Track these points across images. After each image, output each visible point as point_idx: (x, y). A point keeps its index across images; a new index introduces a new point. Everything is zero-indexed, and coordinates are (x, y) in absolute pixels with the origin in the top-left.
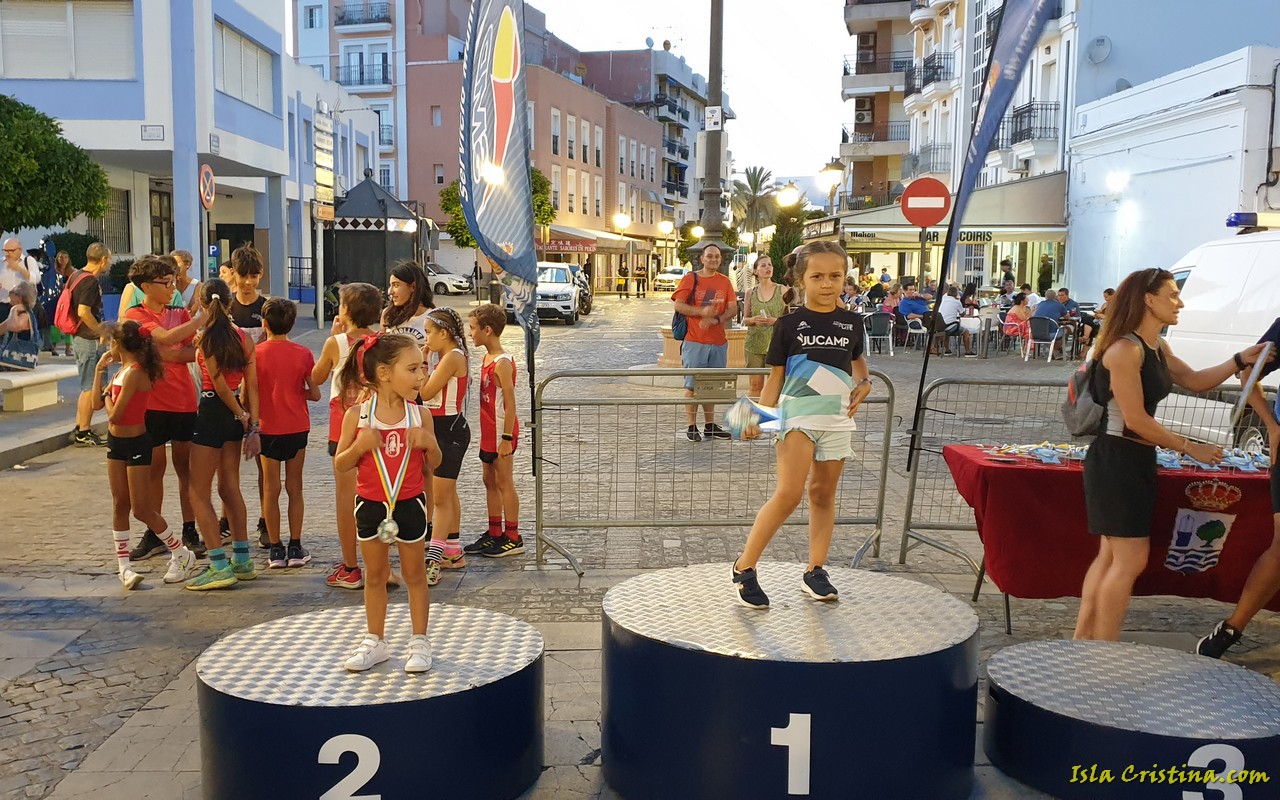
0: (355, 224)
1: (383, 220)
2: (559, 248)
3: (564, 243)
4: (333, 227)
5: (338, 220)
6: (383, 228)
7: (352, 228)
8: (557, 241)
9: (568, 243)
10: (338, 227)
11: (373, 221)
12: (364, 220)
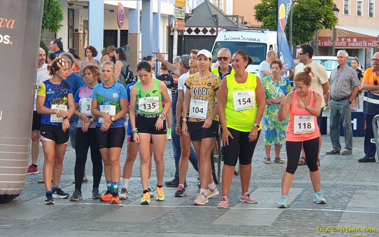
0: (197, 31)
1: (215, 29)
2: (347, 44)
3: (352, 40)
4: (183, 33)
5: (186, 29)
6: (215, 34)
7: (195, 34)
8: (346, 38)
9: (355, 40)
10: (186, 33)
11: (209, 29)
12: (203, 28)
